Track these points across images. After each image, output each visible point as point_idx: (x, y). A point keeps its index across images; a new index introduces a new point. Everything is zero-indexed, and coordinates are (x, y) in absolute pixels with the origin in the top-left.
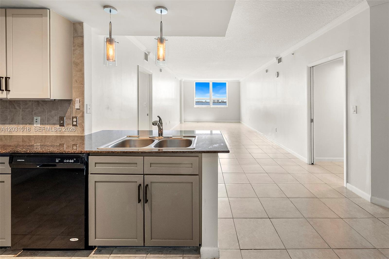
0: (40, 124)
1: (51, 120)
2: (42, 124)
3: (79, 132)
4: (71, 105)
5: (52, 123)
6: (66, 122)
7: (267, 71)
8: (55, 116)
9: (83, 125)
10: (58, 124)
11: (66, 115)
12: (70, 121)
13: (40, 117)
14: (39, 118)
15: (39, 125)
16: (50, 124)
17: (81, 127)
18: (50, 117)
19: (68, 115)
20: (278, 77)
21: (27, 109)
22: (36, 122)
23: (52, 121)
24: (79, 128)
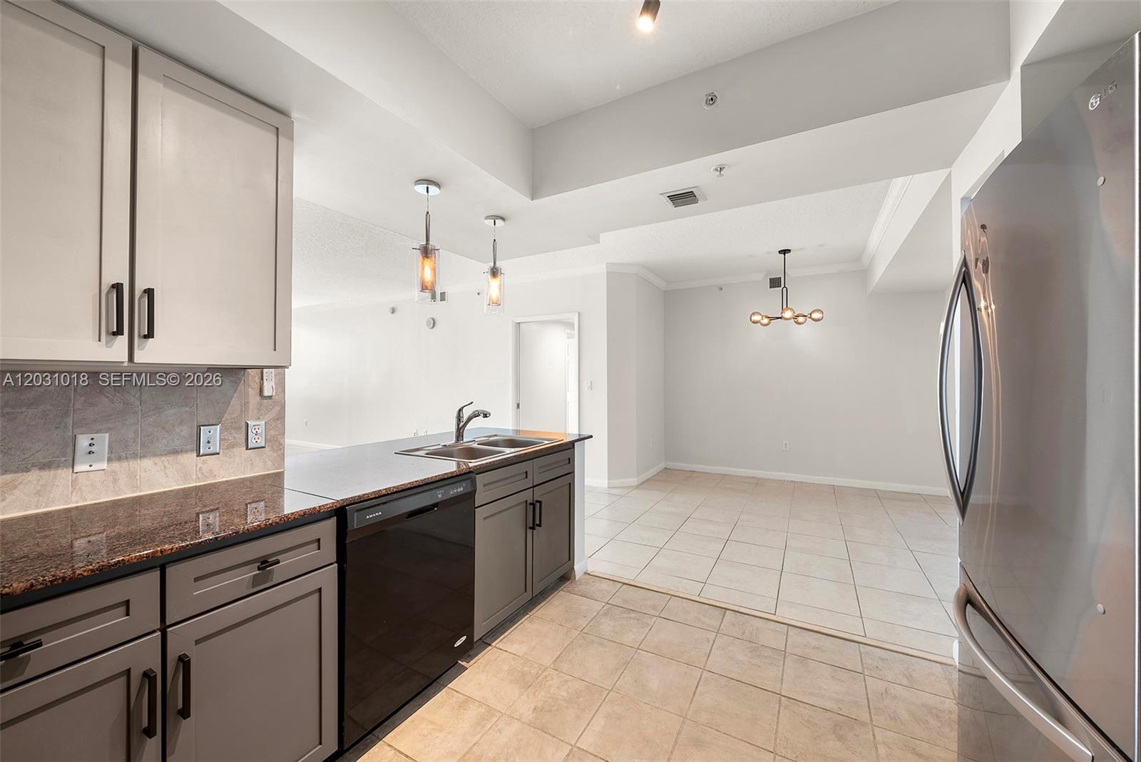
0: (110, 460)
1: (160, 439)
2: (119, 459)
3: (269, 463)
4: (241, 387)
5: (165, 450)
6: (224, 439)
7: (393, 311)
8: (181, 423)
9: (282, 442)
10: (192, 450)
11: (223, 419)
12: (235, 435)
13: (107, 435)
14: (104, 439)
15: (104, 465)
16: (155, 455)
17: (275, 448)
18: (156, 429)
19: (233, 416)
20: (433, 328)
21: (29, 406)
22: (90, 453)
23: (165, 441)
24: (268, 453)
